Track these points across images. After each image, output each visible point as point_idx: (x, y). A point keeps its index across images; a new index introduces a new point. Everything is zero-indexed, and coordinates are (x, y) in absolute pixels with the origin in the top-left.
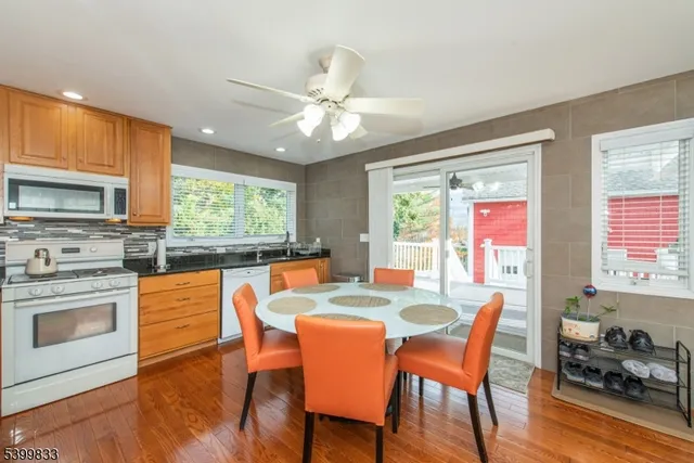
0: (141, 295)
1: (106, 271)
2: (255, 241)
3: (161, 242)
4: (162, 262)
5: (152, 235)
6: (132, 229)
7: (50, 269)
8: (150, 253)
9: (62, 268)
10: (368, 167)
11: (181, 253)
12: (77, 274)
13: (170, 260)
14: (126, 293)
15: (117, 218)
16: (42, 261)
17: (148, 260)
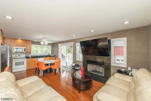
0: (27, 61)
1: (23, 58)
2: (44, 54)
3: (30, 55)
4: (30, 57)
5: (29, 54)
6: (26, 53)
7: (17, 58)
8: (29, 56)
9: (18, 58)
10: (58, 44)
11: (33, 56)
12: (20, 58)
13: (31, 57)
14: (25, 61)
15: (24, 52)
16: (16, 57)
17: (28, 57)
